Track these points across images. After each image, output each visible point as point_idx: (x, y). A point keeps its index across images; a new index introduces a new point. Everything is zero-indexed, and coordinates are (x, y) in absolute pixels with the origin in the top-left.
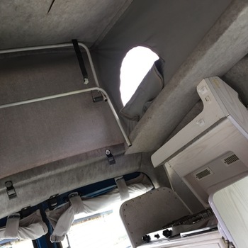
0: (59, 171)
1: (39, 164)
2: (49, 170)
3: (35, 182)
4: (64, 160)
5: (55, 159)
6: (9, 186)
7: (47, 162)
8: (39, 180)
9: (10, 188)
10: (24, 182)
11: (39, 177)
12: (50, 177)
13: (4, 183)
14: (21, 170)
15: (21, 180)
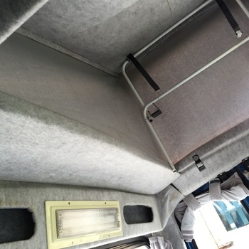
0: (239, 136)
1: (218, 133)
2: (229, 138)
3: (220, 151)
4: (242, 124)
5: (232, 125)
6: (197, 160)
7: (225, 129)
8: (223, 149)
9: (198, 161)
10: (209, 153)
11: (221, 146)
12: (233, 143)
13: (191, 157)
14: (204, 143)
15: (205, 152)
